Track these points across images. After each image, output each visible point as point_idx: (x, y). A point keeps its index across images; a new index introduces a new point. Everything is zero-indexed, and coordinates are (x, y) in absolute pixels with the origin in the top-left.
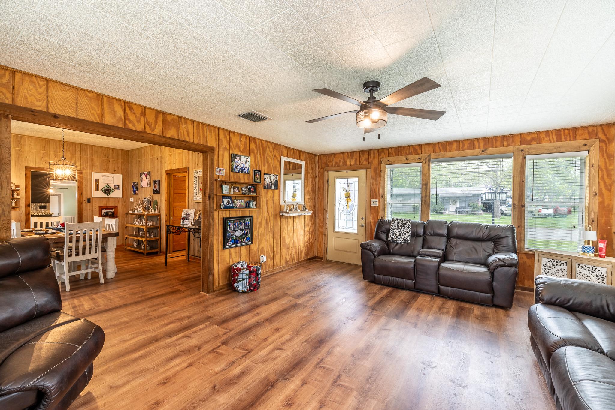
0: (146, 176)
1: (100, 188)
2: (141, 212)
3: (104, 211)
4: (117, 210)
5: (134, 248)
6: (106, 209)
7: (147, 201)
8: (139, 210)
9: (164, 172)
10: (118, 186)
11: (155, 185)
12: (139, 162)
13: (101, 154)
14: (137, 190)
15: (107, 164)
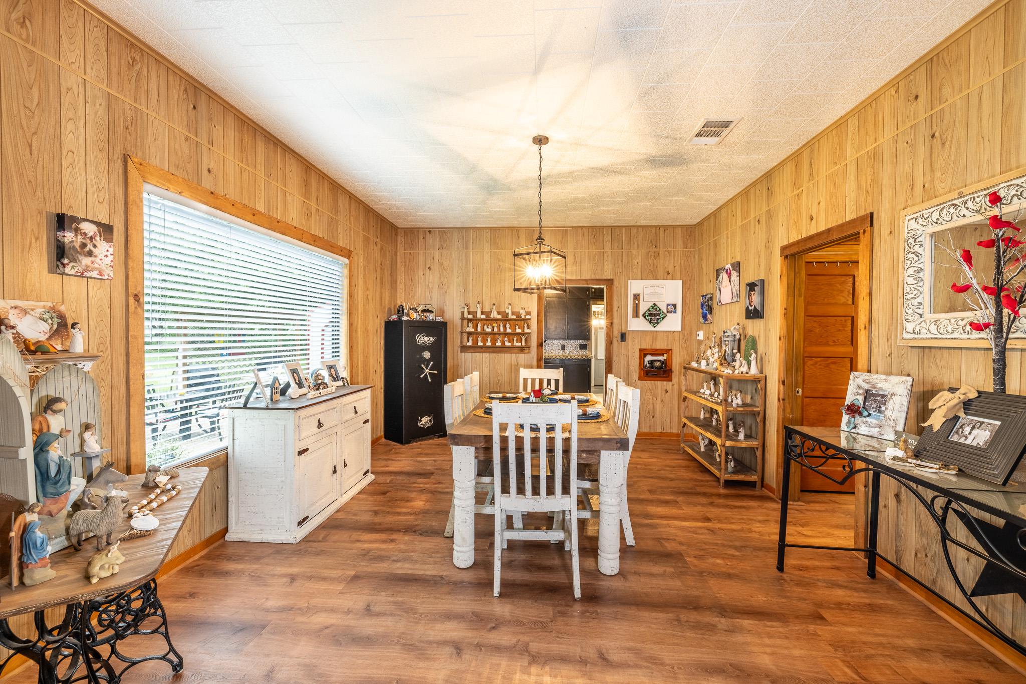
0: (729, 276)
1: (642, 312)
2: (715, 366)
3: (649, 358)
4: (670, 357)
5: (698, 453)
6: (653, 355)
7: (731, 339)
8: (711, 361)
9: (777, 252)
10: (675, 306)
11: (750, 295)
12: (716, 244)
13: (644, 242)
14: (711, 313)
15: (655, 261)
